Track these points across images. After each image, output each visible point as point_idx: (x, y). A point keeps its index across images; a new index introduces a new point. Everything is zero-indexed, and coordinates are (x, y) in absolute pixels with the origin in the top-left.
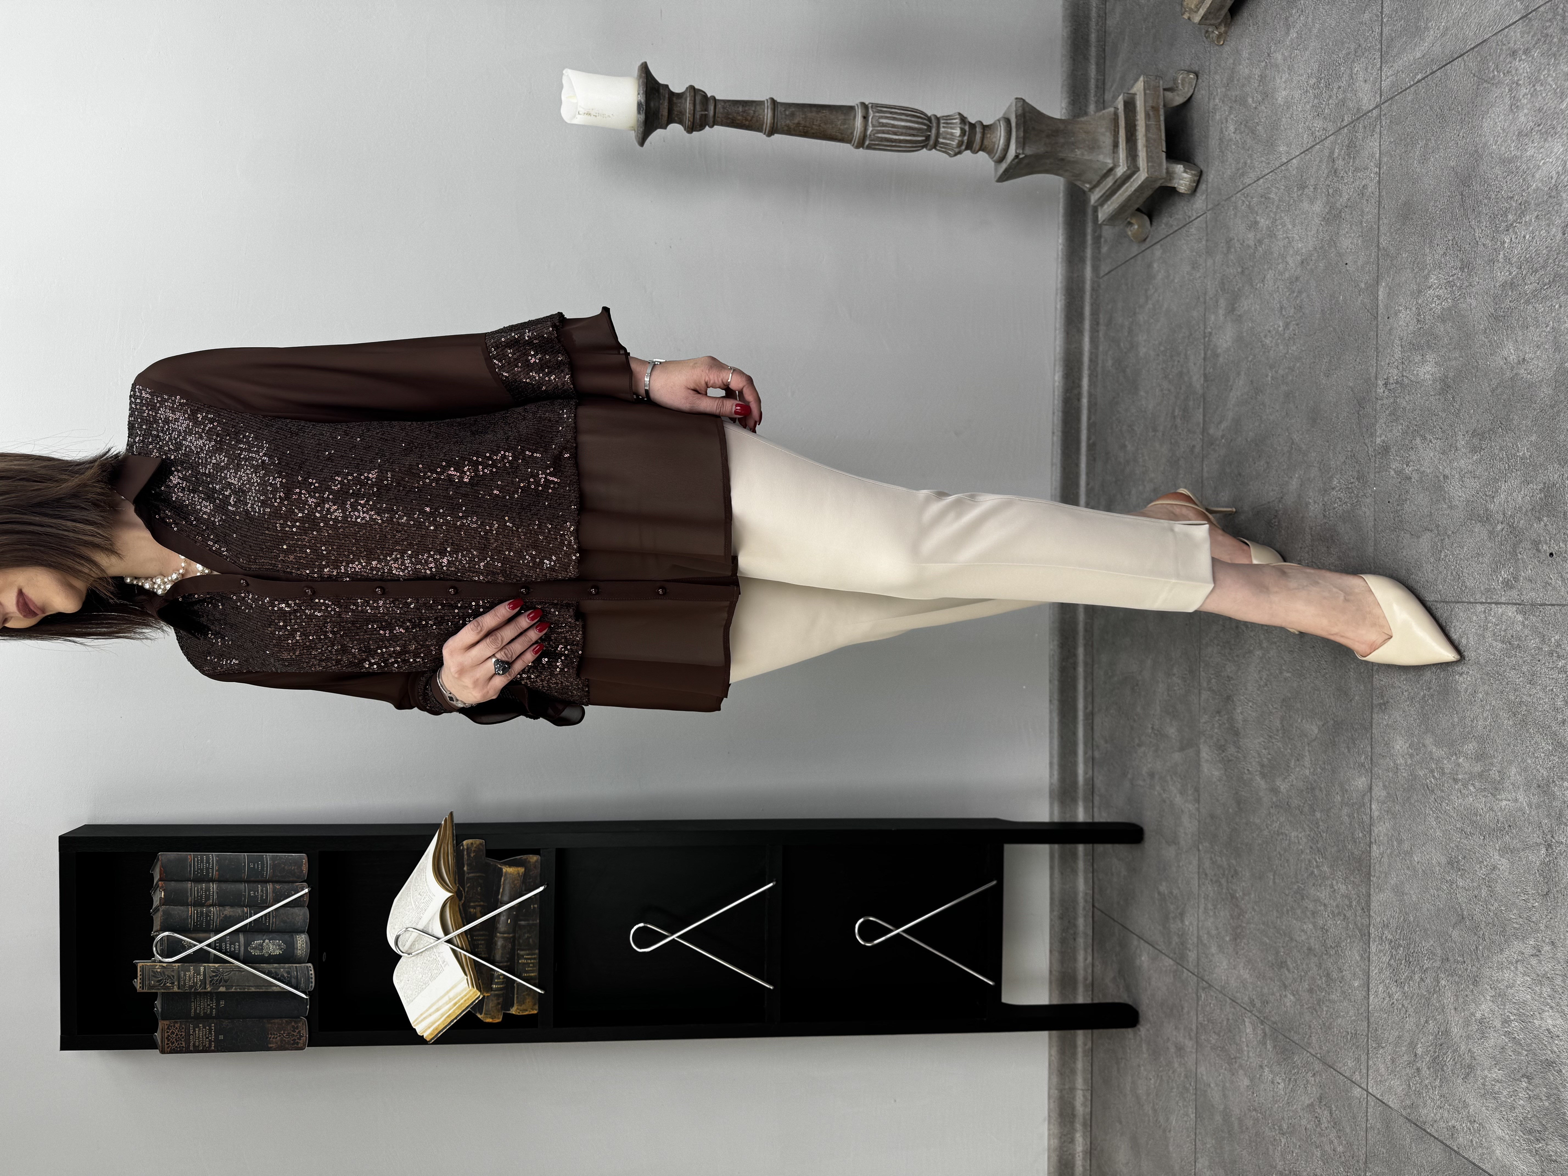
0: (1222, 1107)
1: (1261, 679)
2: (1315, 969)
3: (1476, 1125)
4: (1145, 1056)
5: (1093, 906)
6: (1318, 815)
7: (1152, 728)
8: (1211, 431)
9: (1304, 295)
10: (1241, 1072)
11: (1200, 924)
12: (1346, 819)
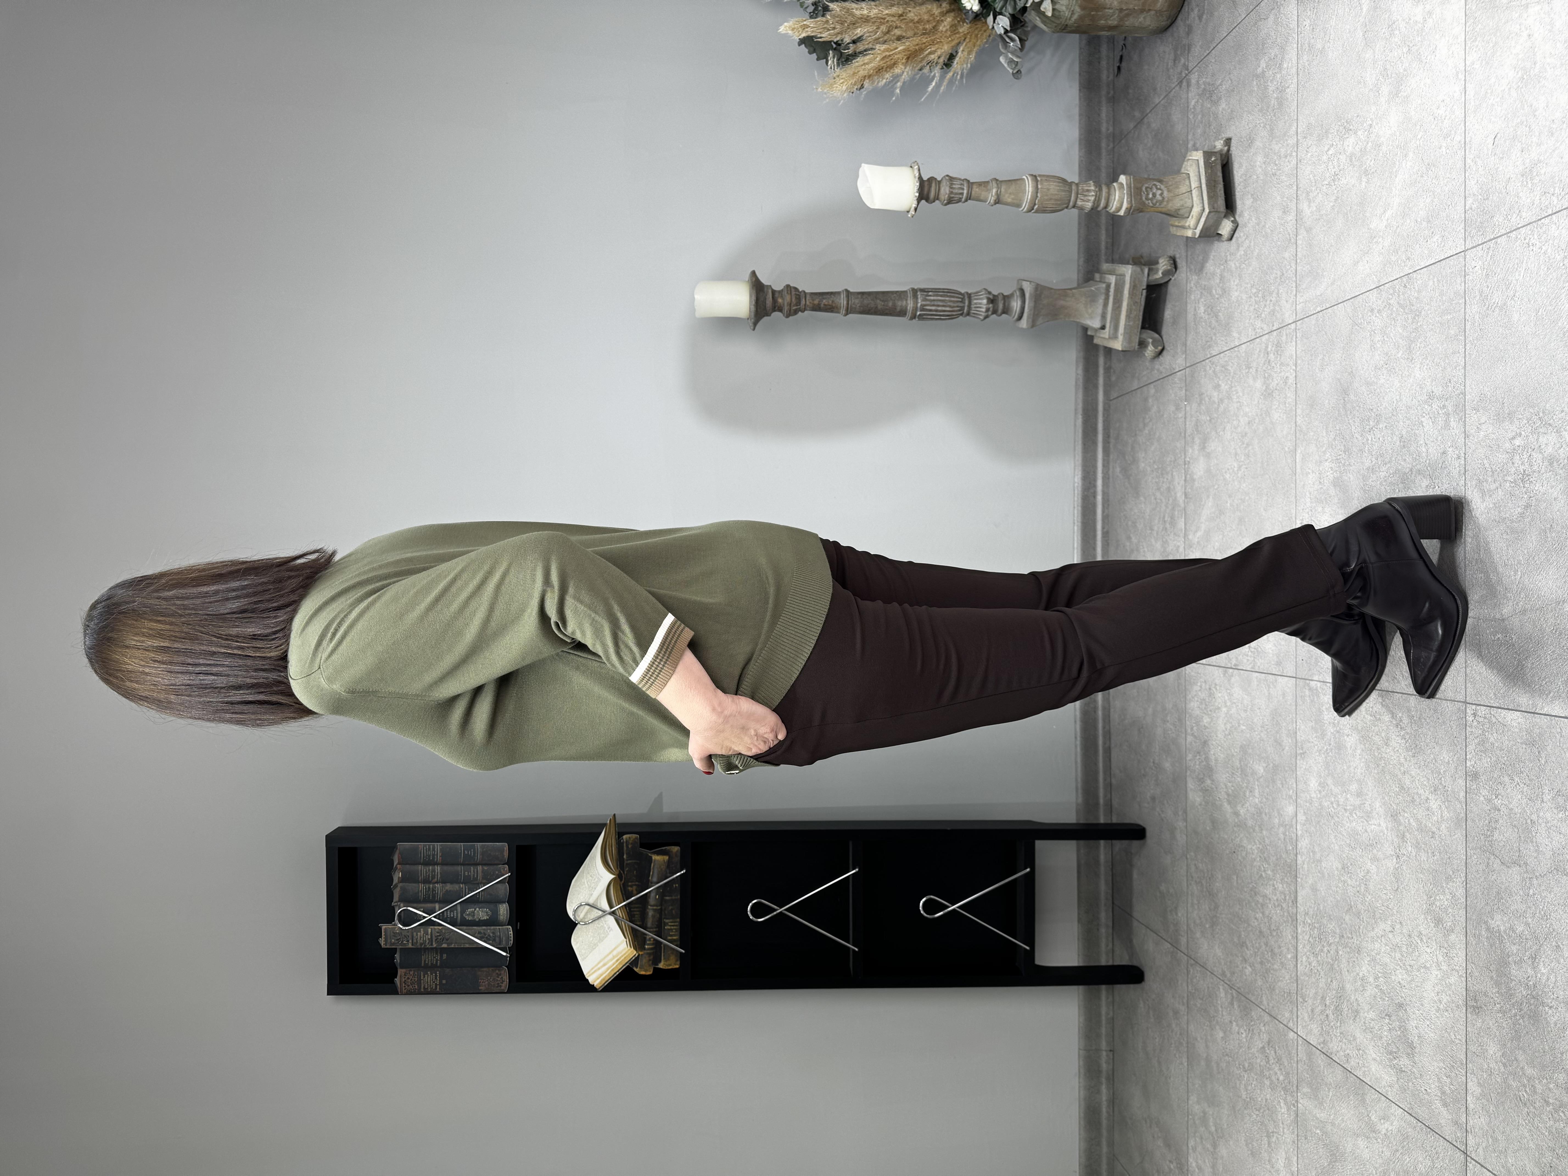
0: (1205, 1055)
1: (1226, 729)
2: (1264, 947)
3: (1361, 1052)
4: (1152, 1020)
5: (1113, 903)
6: (1264, 832)
7: (1154, 762)
8: (1190, 537)
9: (1250, 448)
10: (1217, 1027)
11: (1189, 915)
12: (1282, 836)
